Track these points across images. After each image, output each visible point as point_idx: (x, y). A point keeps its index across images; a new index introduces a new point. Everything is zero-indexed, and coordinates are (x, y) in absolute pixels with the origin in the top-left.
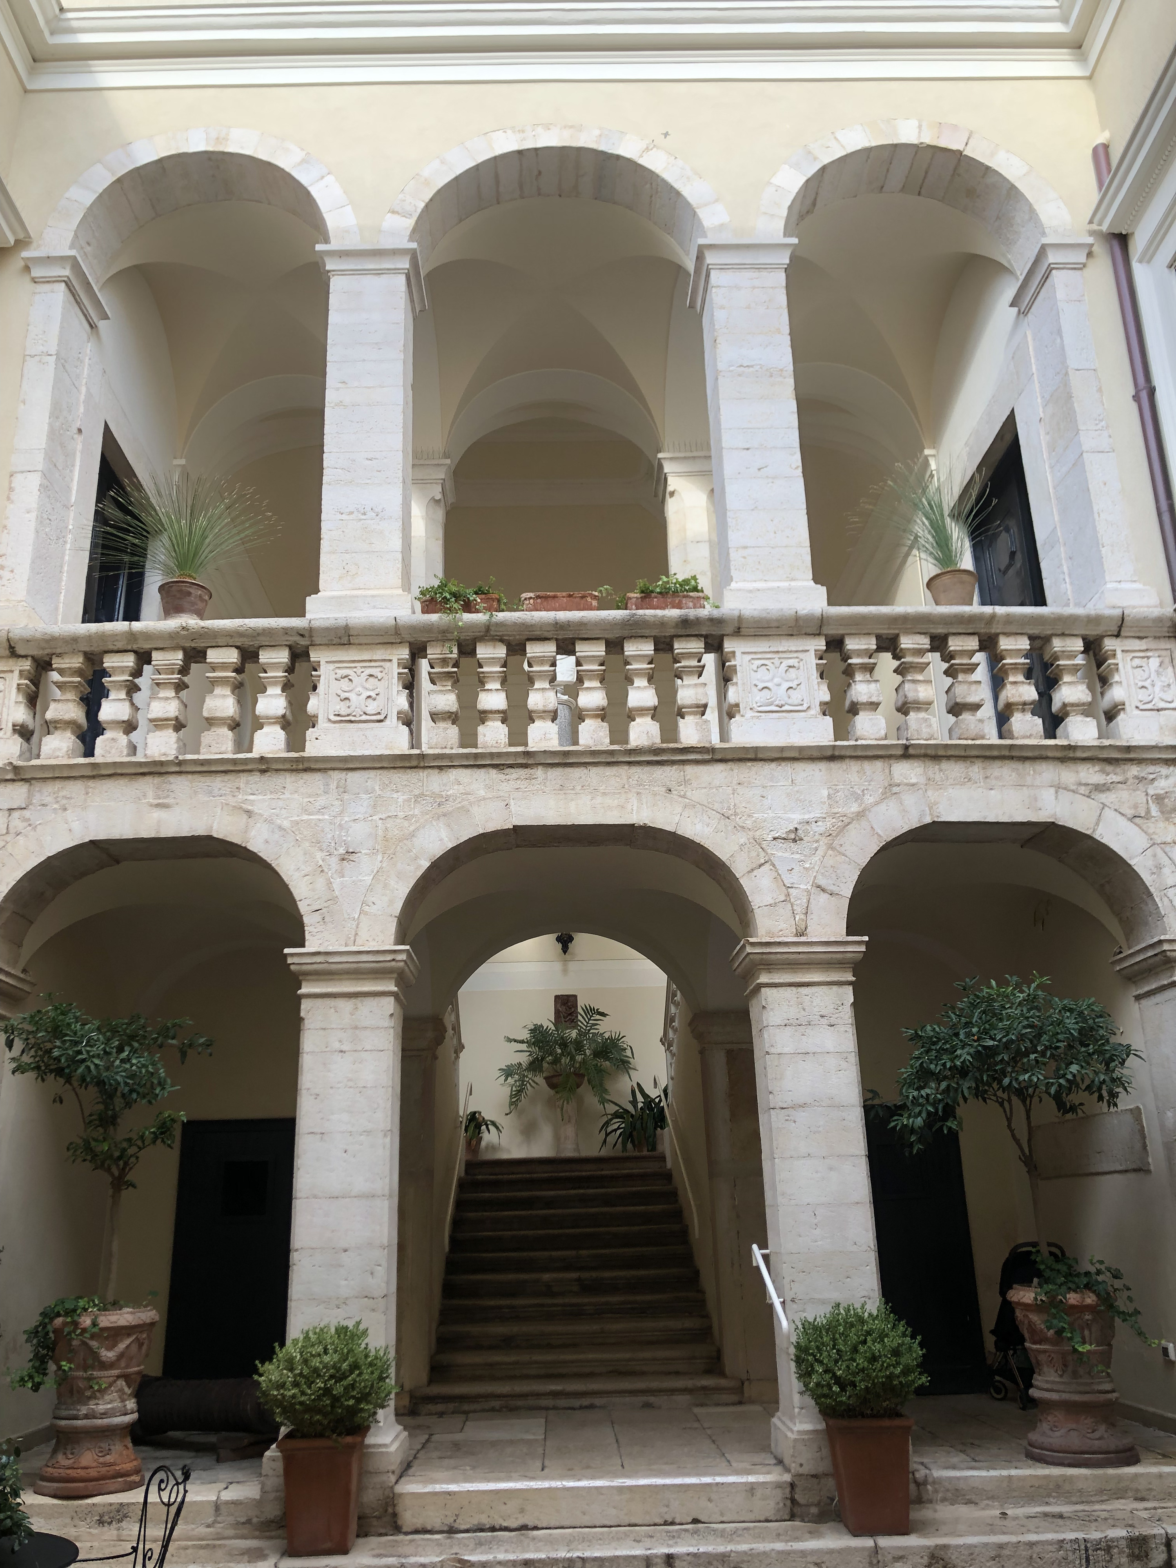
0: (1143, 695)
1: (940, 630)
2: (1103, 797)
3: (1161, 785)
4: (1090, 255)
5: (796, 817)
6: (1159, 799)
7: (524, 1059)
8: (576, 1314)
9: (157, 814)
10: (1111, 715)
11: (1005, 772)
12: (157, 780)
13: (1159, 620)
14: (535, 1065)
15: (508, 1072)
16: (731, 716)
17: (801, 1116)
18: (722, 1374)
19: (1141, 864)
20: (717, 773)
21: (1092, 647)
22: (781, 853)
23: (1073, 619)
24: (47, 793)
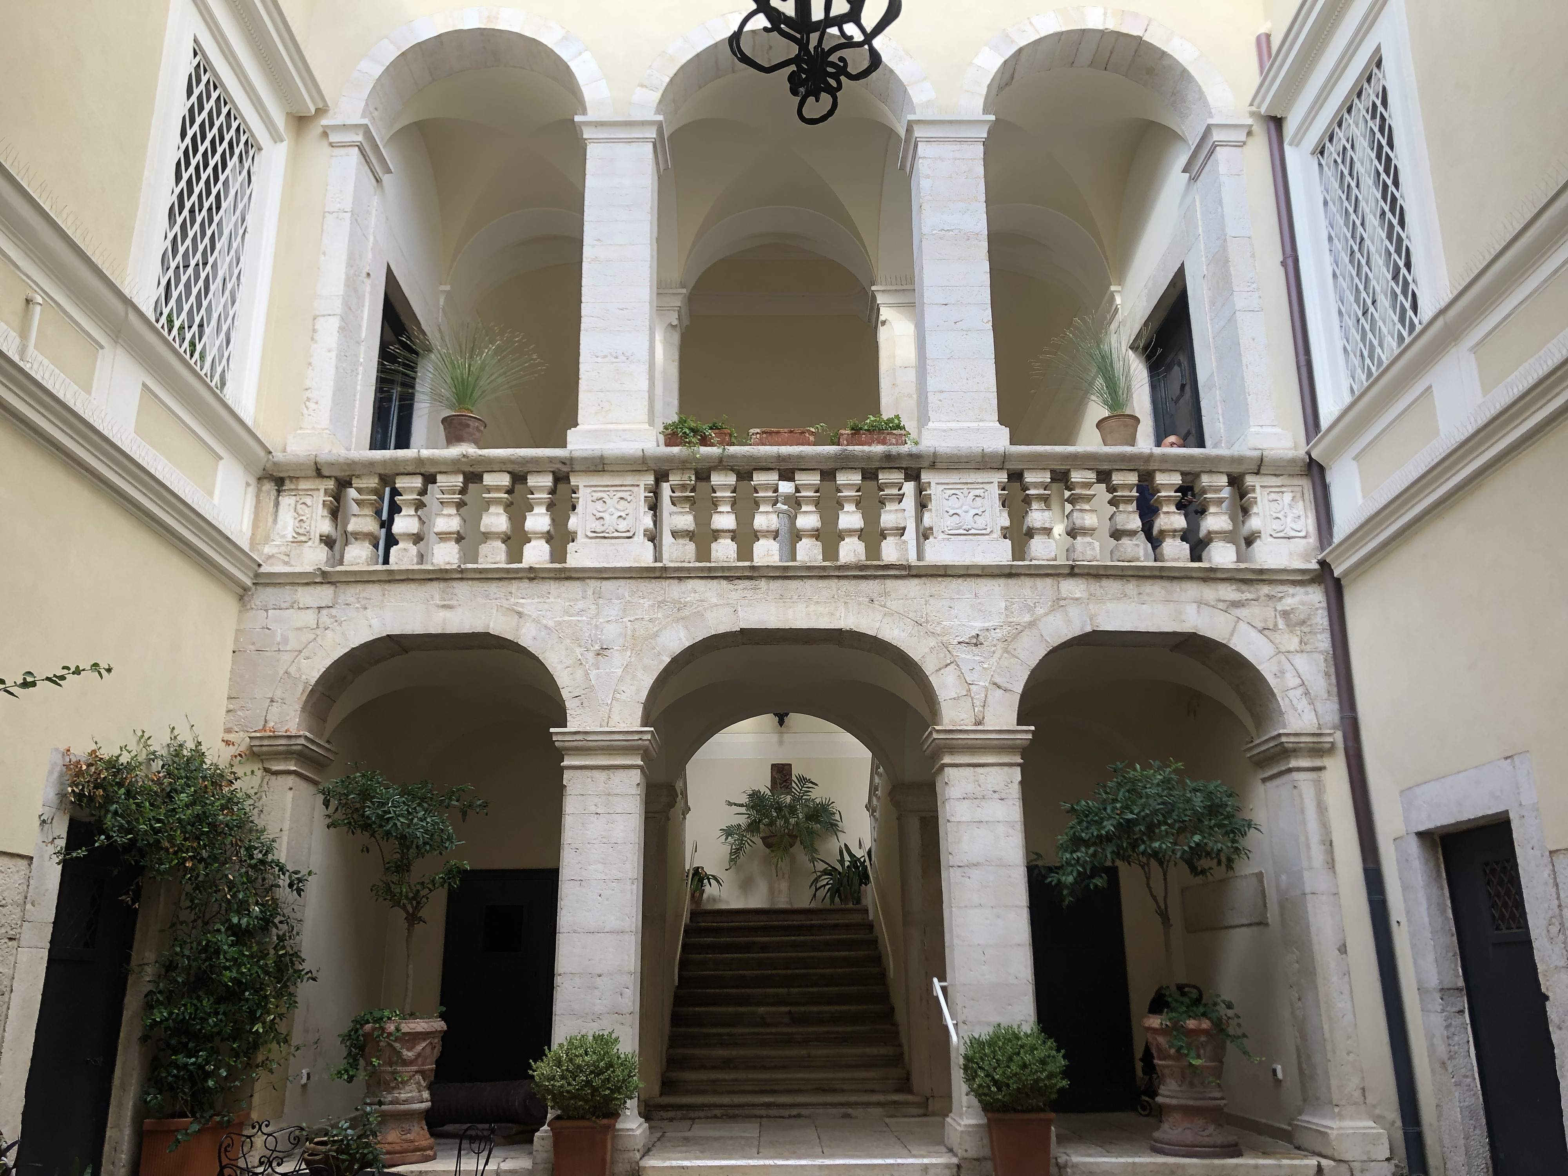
0: (1276, 525)
1: (1106, 467)
3: (1288, 603)
4: (1249, 134)
5: (977, 625)
6: (1285, 614)
7: (743, 821)
8: (788, 1041)
9: (443, 614)
10: (1249, 541)
11: (1156, 589)
12: (442, 585)
13: (1292, 461)
14: (753, 827)
15: (728, 832)
16: (926, 538)
17: (975, 873)
18: (910, 1092)
19: (1267, 669)
20: (913, 587)
21: (1235, 481)
22: (965, 655)
23: (1219, 459)
24: (350, 594)
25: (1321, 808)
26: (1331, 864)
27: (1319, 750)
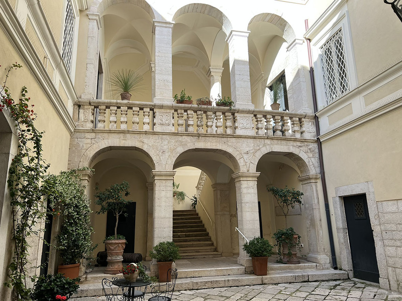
0: (308, 130)
2: (300, 148)
3: (310, 147)
5: (248, 149)
9: (124, 141)
10: (302, 133)
11: (284, 143)
12: (123, 134)
13: (312, 116)
17: (247, 204)
19: (306, 161)
22: (245, 156)
23: (297, 115)
26: (318, 202)
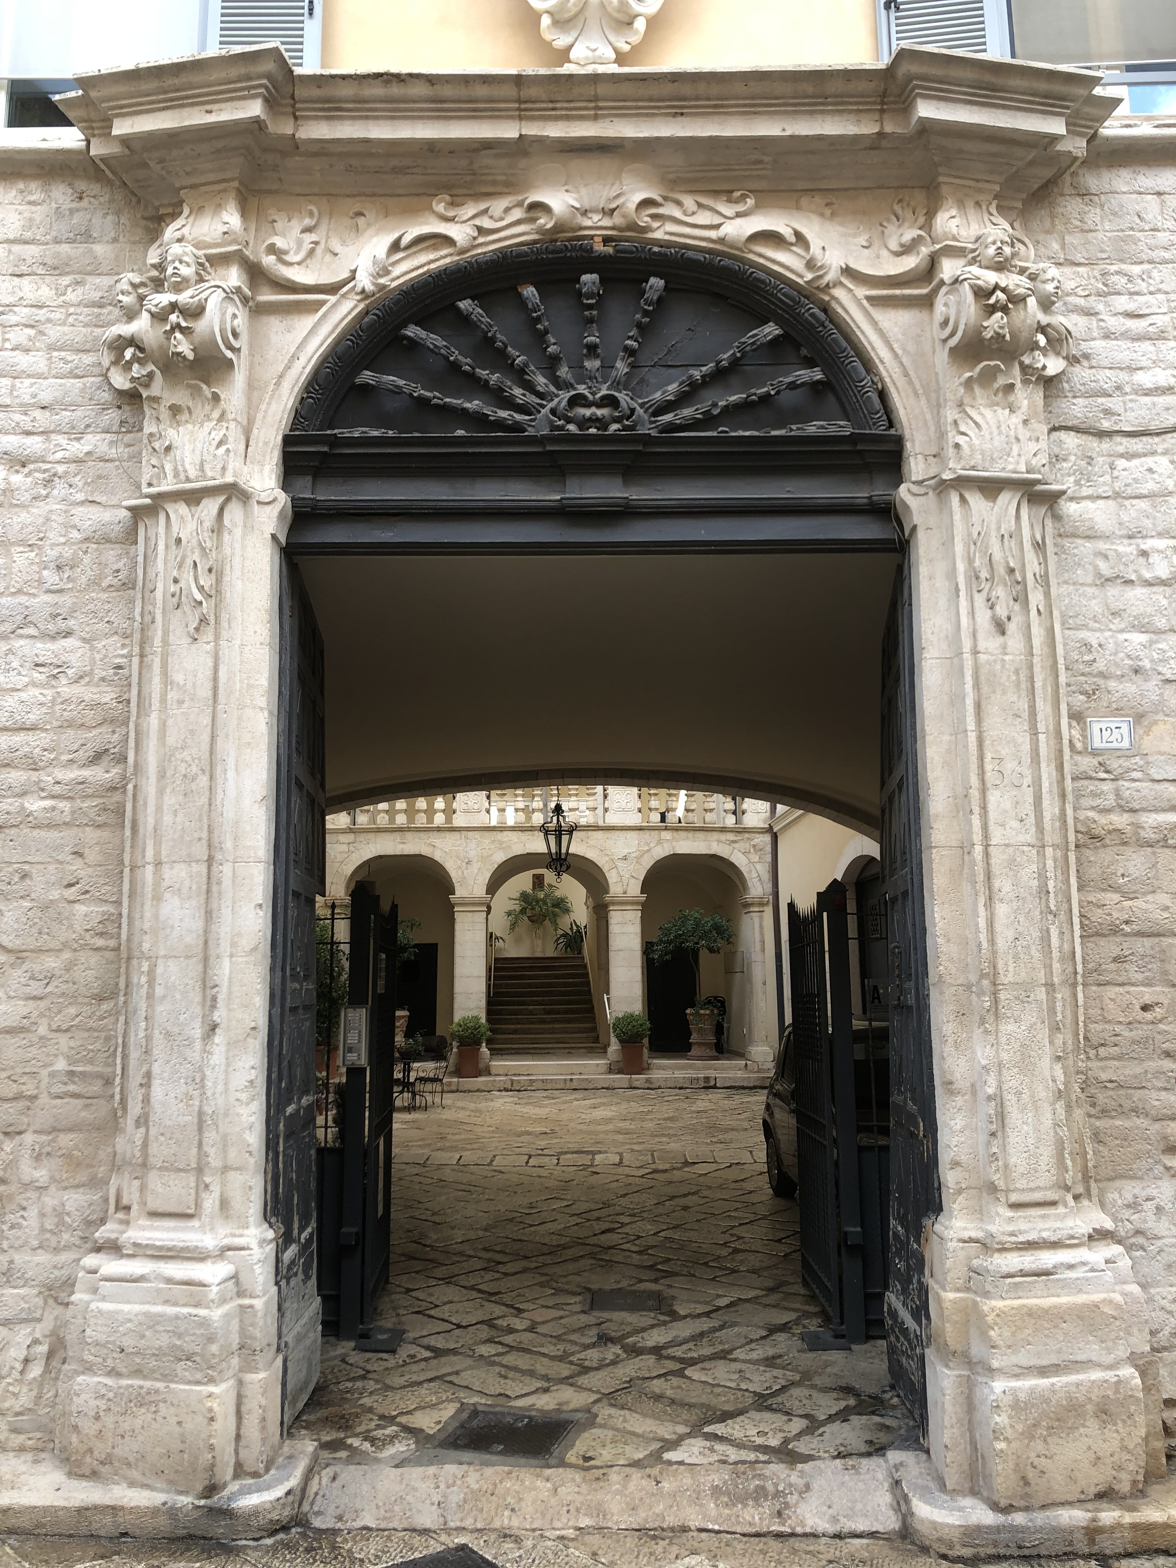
0: (754, 807)
2: (734, 845)
3: (756, 841)
5: (626, 851)
6: (754, 846)
7: (518, 908)
9: (402, 846)
11: (700, 835)
14: (523, 911)
15: (509, 914)
16: (607, 812)
17: (621, 953)
18: (599, 1043)
19: (744, 870)
20: (599, 834)
22: (620, 864)
24: (362, 837)
25: (761, 927)
26: (763, 950)
27: (762, 904)
